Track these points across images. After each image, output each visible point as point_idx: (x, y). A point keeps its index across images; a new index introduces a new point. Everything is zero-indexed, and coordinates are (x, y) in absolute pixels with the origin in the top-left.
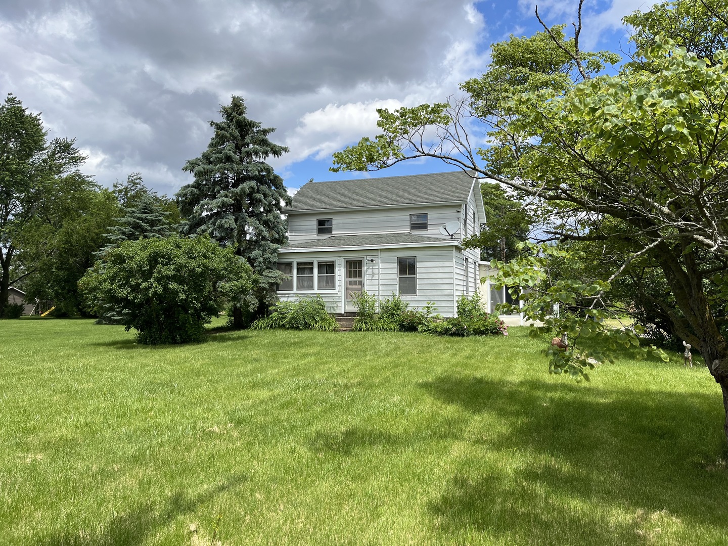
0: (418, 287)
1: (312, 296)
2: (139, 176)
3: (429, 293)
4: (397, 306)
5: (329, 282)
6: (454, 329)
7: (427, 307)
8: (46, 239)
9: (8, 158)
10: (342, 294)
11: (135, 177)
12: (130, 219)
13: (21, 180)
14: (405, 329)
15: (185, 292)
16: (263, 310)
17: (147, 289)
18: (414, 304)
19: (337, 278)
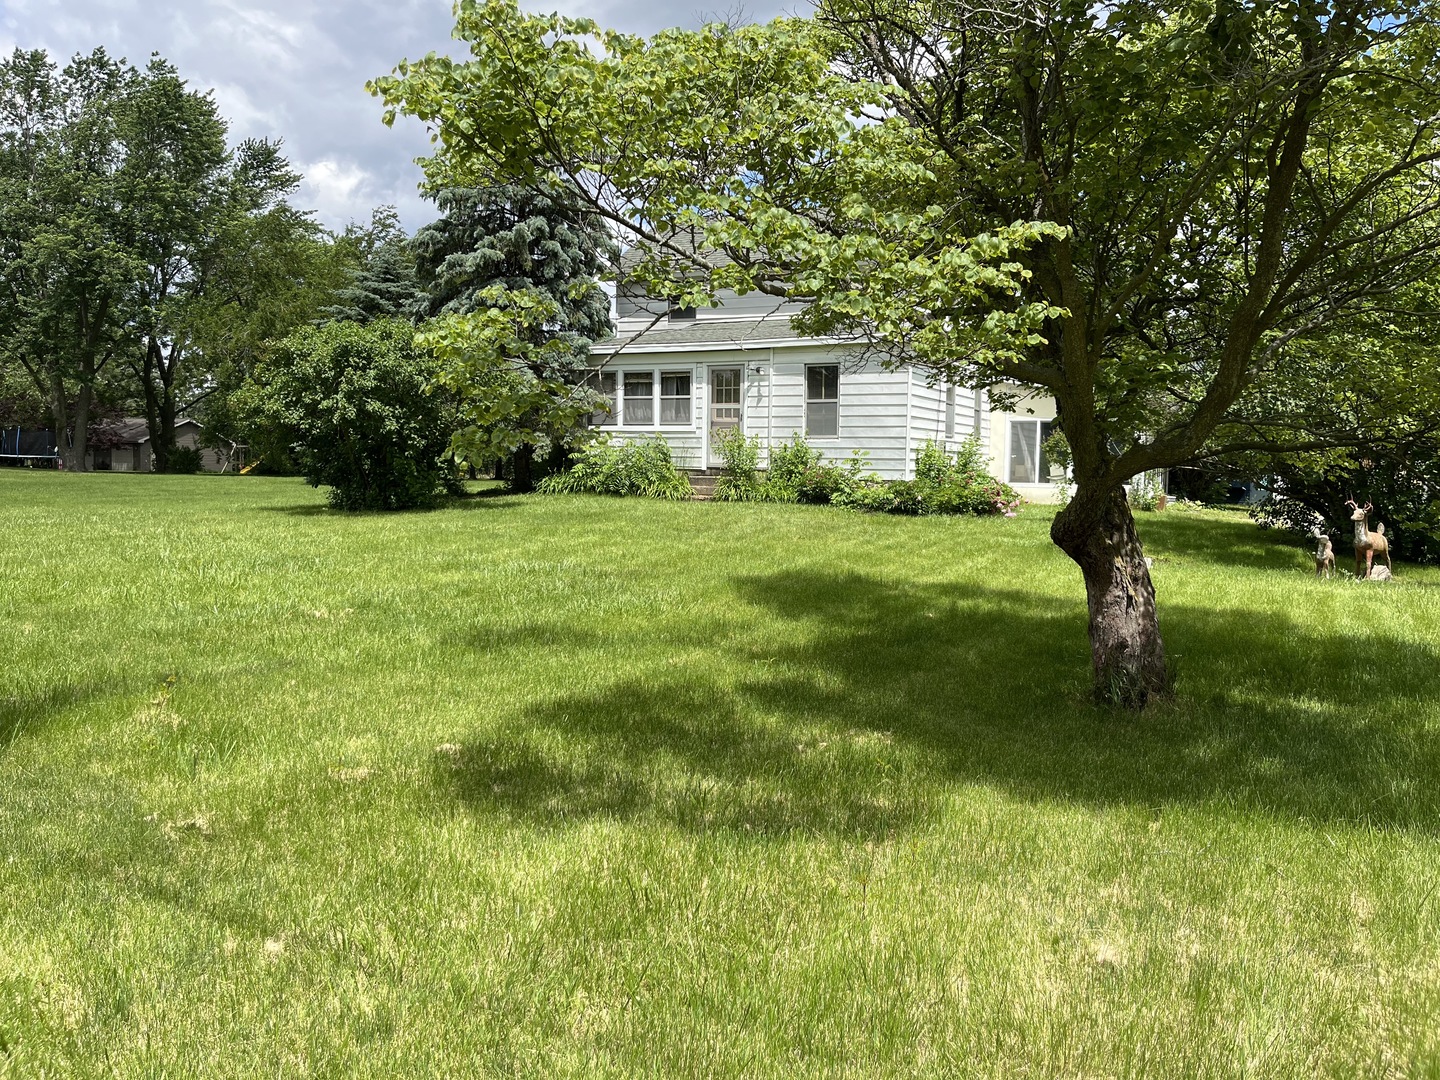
0: (841, 422)
1: (647, 435)
2: (393, 211)
3: (861, 433)
4: (800, 457)
5: (680, 411)
6: (896, 502)
7: (854, 460)
8: (230, 330)
9: (157, 177)
10: (704, 433)
11: (385, 214)
12: (358, 292)
13: (183, 218)
14: (808, 499)
15: (398, 419)
16: (560, 460)
17: (330, 411)
18: (830, 454)
19: (694, 403)
